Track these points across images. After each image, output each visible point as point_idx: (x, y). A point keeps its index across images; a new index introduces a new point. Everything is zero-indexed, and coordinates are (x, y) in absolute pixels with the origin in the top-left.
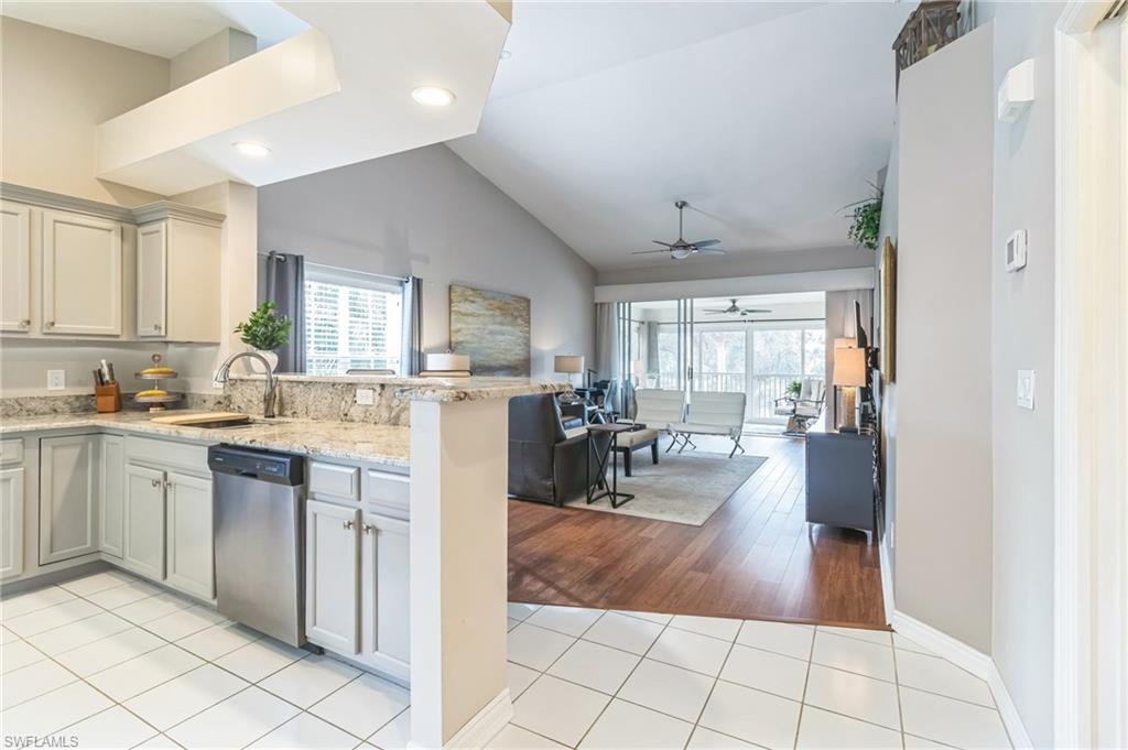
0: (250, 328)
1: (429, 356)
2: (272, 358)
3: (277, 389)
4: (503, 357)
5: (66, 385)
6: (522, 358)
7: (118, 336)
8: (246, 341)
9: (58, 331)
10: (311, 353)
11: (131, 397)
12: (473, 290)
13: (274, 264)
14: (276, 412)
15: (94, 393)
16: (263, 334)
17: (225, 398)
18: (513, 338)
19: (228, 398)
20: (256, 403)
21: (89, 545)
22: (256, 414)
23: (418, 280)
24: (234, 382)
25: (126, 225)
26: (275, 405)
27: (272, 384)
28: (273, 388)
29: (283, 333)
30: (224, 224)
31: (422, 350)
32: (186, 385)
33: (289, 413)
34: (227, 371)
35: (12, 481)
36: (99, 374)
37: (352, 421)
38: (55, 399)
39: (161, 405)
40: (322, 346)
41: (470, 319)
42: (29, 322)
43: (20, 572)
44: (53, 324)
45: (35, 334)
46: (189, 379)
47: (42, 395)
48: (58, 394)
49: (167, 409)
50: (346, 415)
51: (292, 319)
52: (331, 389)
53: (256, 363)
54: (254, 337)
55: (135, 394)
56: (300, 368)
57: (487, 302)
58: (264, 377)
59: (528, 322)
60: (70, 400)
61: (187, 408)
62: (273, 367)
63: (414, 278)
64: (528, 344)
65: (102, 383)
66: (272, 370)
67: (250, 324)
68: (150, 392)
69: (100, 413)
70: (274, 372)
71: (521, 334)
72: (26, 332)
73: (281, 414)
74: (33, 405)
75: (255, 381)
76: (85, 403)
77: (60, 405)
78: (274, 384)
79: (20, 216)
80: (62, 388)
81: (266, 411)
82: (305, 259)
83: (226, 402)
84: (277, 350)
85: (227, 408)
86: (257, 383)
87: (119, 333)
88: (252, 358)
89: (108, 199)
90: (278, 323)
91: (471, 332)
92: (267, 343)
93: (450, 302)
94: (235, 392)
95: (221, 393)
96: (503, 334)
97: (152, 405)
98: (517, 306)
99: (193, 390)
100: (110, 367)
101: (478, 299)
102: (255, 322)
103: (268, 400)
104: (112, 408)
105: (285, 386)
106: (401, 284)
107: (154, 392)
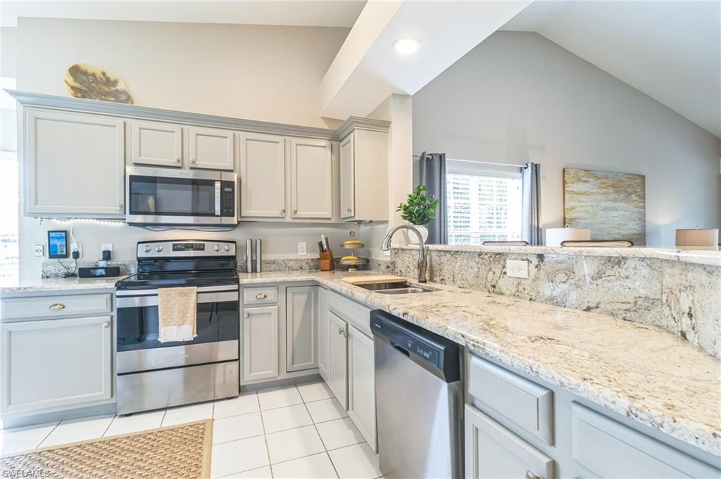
0: (408, 208)
1: (547, 230)
2: (424, 230)
3: (428, 258)
4: (617, 231)
5: (307, 252)
6: (636, 232)
7: (329, 219)
8: (405, 218)
9: (298, 217)
10: (451, 231)
11: (338, 260)
12: (585, 171)
13: (425, 161)
14: (428, 278)
15: (319, 257)
16: (417, 211)
17: (392, 263)
18: (627, 213)
19: (393, 263)
20: (412, 268)
21: (312, 362)
22: (412, 279)
23: (536, 165)
24: (397, 251)
25: (333, 143)
26: (427, 272)
27: (424, 252)
28: (424, 257)
29: (431, 210)
30: (390, 129)
31: (540, 226)
32: (369, 253)
33: (437, 279)
34: (389, 241)
35: (272, 315)
36: (321, 244)
37: (502, 294)
38: (302, 261)
39: (355, 267)
40: (459, 224)
41: (583, 198)
42: (284, 211)
43: (277, 375)
44: (296, 212)
45: (288, 219)
46: (371, 249)
47: (295, 258)
48: (302, 258)
49: (358, 270)
50: (494, 287)
51: (438, 198)
52: (477, 259)
53: (412, 235)
54: (411, 213)
55: (340, 259)
56: (444, 241)
57: (599, 181)
58: (418, 247)
59: (643, 198)
60: (309, 261)
61: (370, 270)
62: (425, 238)
63: (532, 163)
64: (643, 219)
65: (323, 251)
66: (424, 242)
67: (408, 205)
68: (348, 257)
69: (323, 270)
70: (425, 243)
71: (636, 210)
72: (283, 218)
73: (431, 280)
74: (291, 264)
75: (411, 250)
76: (316, 263)
77: (304, 264)
78: (425, 253)
79: (280, 143)
80: (305, 254)
81: (420, 276)
82: (446, 155)
83: (392, 267)
84: (427, 225)
85: (393, 272)
86: (413, 252)
87: (330, 217)
88: (410, 231)
89: (324, 126)
90: (428, 202)
91: (585, 209)
92: (420, 219)
93: (564, 182)
94: (398, 259)
95: (388, 259)
96: (617, 210)
97: (350, 266)
98: (631, 183)
99: (373, 257)
100: (327, 239)
101: (591, 179)
102: (411, 201)
103: (421, 266)
104: (329, 269)
105: (434, 254)
106: (521, 170)
107: (351, 257)
